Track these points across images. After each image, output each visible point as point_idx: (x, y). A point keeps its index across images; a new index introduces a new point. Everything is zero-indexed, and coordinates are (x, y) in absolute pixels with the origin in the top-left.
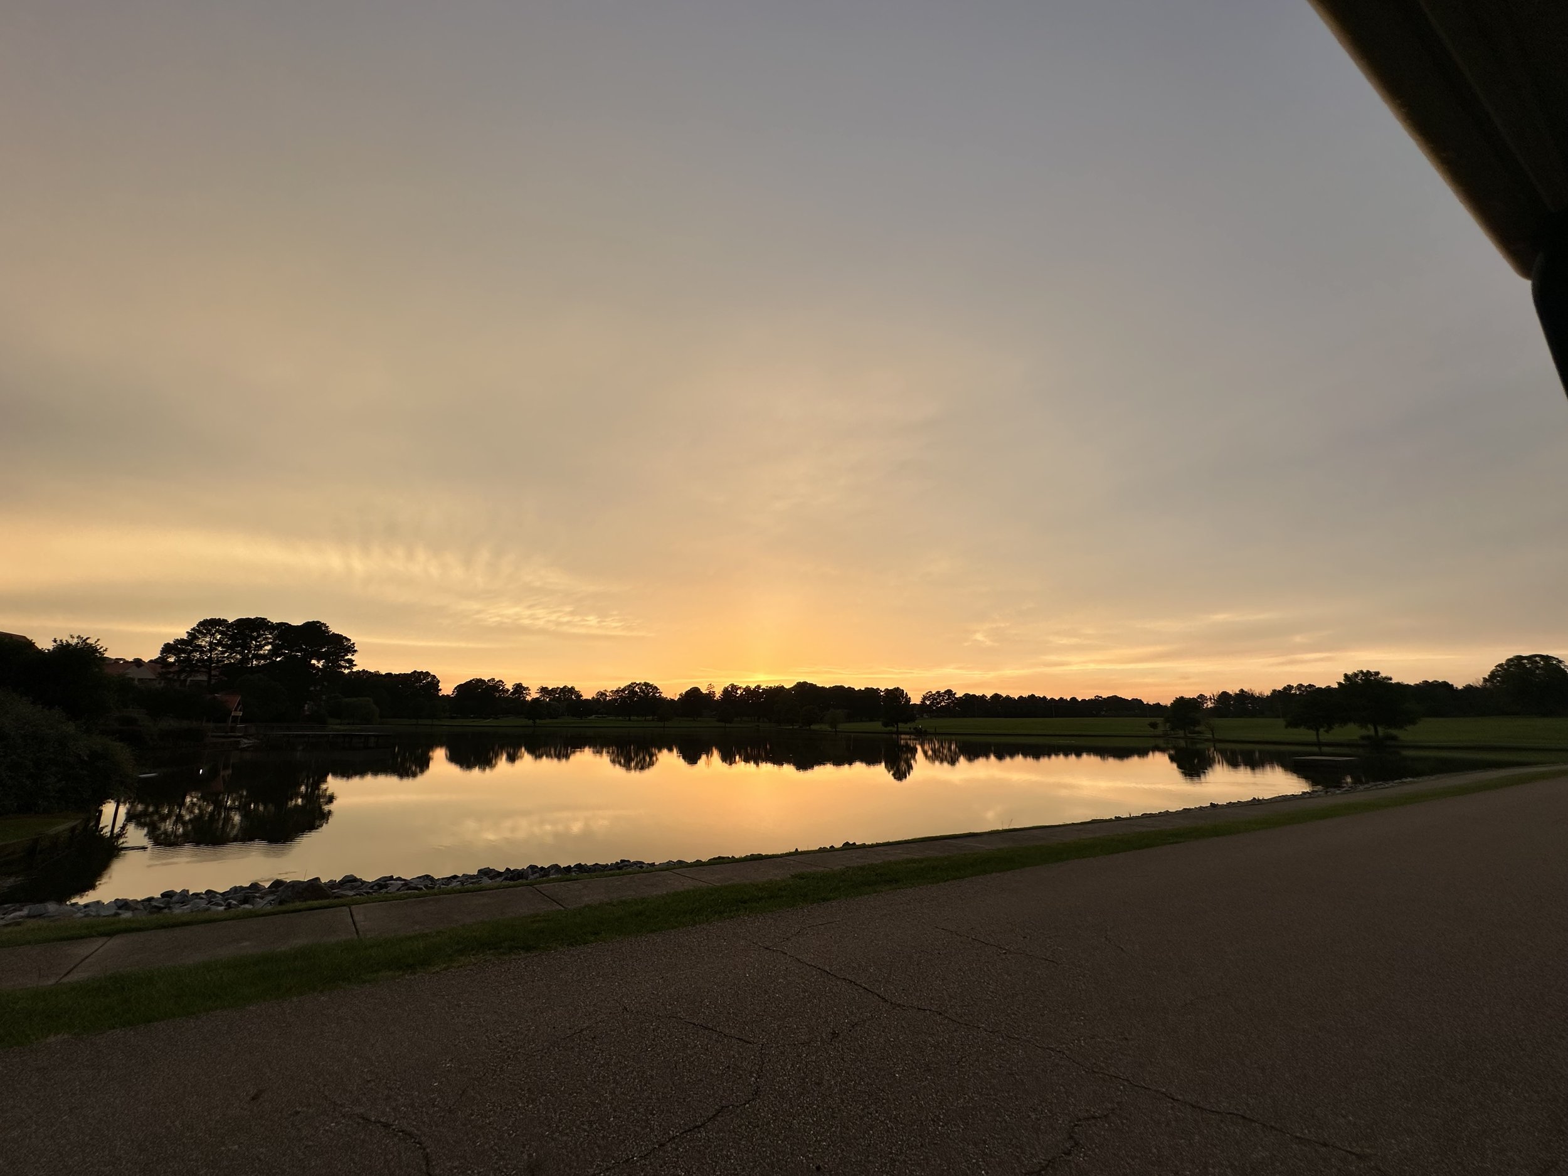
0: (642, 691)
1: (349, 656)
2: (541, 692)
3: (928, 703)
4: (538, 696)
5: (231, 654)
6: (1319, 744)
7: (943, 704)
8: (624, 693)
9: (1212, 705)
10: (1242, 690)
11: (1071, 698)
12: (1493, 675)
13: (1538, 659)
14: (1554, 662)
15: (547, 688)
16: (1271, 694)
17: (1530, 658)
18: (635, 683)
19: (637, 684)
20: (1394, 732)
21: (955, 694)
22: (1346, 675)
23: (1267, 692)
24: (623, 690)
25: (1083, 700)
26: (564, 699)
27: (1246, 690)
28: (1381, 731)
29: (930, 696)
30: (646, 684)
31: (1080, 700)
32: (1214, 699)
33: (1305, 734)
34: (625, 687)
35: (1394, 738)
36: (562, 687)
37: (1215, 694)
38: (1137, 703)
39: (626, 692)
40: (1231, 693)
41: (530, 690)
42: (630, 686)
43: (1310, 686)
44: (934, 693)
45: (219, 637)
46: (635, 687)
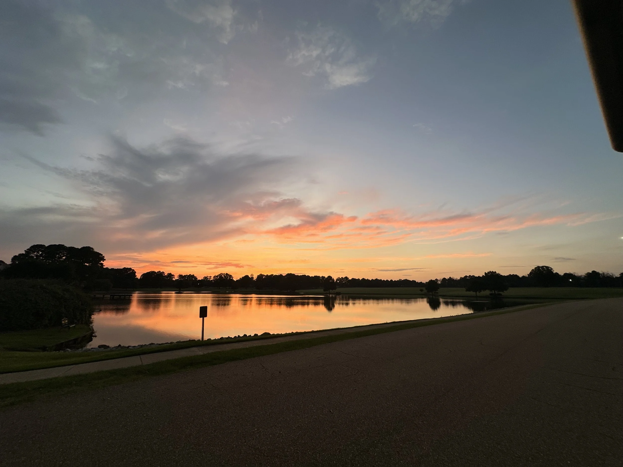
0: (225, 277)
1: (102, 262)
2: (179, 277)
3: (338, 282)
4: (178, 279)
5: (46, 261)
6: (476, 297)
7: (344, 282)
8: (217, 277)
9: (440, 283)
10: (450, 277)
11: (391, 280)
12: (531, 273)
13: (545, 268)
14: (550, 269)
15: (182, 275)
16: (460, 279)
17: (543, 267)
18: (222, 273)
19: (223, 274)
20: (501, 293)
21: (349, 278)
22: (485, 273)
23: (459, 278)
24: (217, 276)
25: (395, 281)
26: (190, 280)
27: (451, 277)
28: (496, 292)
29: (339, 279)
30: (227, 274)
31: (394, 281)
32: (441, 281)
33: (472, 293)
34: (218, 275)
35: (501, 295)
36: (188, 275)
37: (441, 279)
38: (414, 282)
39: (218, 277)
40: (446, 278)
41: (175, 276)
42: (220, 274)
43: (473, 276)
44: (340, 278)
45: (40, 253)
46: (222, 275)
